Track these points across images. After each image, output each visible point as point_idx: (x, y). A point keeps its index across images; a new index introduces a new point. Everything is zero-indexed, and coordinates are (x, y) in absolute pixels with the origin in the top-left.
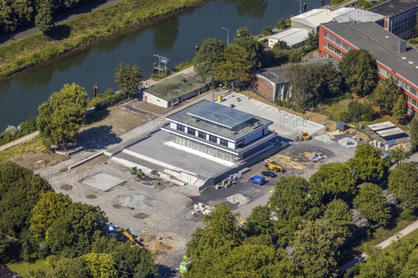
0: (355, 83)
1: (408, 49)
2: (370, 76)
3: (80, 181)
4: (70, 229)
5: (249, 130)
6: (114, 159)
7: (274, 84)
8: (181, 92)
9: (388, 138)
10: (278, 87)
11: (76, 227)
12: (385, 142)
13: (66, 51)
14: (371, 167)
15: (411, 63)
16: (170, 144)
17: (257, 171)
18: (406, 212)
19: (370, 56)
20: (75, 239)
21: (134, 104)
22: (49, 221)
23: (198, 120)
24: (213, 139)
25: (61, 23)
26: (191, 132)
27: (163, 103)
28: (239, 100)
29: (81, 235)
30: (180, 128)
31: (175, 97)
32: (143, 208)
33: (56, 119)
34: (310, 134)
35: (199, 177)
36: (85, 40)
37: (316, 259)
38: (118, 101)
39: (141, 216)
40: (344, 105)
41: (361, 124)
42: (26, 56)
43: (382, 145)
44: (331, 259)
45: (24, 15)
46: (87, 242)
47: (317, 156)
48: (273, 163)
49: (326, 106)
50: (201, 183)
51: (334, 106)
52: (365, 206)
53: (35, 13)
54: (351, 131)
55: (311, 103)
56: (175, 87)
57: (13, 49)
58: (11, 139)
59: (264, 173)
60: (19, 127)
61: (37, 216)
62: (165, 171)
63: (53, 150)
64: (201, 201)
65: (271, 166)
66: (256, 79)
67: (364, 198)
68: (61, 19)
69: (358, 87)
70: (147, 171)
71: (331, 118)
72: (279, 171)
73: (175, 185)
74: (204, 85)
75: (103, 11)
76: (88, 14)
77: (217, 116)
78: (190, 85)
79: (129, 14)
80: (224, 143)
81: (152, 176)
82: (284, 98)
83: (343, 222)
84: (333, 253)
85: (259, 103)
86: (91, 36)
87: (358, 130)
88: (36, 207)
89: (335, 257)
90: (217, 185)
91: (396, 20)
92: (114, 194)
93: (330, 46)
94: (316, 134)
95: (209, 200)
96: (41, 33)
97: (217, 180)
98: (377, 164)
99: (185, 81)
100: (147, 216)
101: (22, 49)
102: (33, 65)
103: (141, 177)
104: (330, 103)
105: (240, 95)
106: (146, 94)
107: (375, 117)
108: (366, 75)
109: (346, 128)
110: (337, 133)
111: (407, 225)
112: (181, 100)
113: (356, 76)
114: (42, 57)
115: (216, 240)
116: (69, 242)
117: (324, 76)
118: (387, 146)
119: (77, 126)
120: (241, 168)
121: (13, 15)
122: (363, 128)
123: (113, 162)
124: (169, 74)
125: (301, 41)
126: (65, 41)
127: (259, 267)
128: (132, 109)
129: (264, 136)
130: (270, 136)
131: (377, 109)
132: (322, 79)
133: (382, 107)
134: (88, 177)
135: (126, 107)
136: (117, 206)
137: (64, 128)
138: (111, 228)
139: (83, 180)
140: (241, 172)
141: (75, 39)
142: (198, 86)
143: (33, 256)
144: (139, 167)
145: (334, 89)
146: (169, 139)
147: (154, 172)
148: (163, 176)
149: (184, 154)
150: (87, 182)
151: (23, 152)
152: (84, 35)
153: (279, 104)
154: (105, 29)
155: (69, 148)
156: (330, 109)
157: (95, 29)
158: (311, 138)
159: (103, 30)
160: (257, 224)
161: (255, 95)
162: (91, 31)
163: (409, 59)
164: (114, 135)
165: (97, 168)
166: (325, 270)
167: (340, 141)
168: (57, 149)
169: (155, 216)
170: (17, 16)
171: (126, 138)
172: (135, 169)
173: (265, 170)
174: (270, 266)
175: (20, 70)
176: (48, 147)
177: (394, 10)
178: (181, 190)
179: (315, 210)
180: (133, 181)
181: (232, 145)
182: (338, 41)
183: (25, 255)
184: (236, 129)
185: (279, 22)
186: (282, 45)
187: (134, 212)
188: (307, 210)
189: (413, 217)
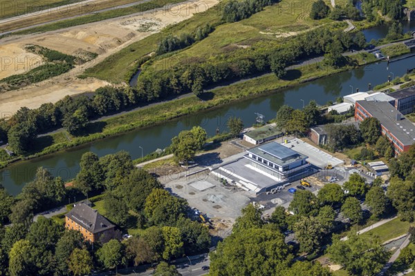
0: (367, 137)
1: (402, 119)
2: (376, 133)
3: (188, 184)
4: (165, 211)
5: (293, 161)
6: (213, 172)
7: (318, 135)
8: (266, 136)
9: (378, 171)
10: (321, 136)
11: (168, 210)
12: (376, 173)
13: (208, 107)
14: (357, 188)
15: (401, 127)
16: (248, 166)
17: (295, 186)
18: (374, 215)
19: (377, 122)
20: (167, 218)
21: (238, 141)
22: (154, 206)
23: (265, 153)
24: (271, 165)
25: (209, 91)
26: (260, 160)
27: (254, 142)
28: (298, 143)
29: (171, 215)
30: (254, 157)
31: (262, 138)
32: (220, 203)
33: (180, 147)
34: (333, 165)
35: (258, 187)
36: (222, 102)
37: (307, 240)
38: (228, 139)
39: (217, 207)
40: (359, 150)
41: (365, 162)
42: (183, 109)
43: (374, 175)
44: (315, 241)
45: (186, 85)
46: (174, 220)
47: (333, 179)
48: (305, 181)
49: (349, 150)
50: (258, 190)
51: (353, 150)
52: (347, 211)
53: (192, 84)
54: (358, 165)
55: (340, 147)
56: (264, 133)
57: (176, 105)
58: (158, 156)
59: (298, 187)
60: (164, 150)
61: (148, 202)
62: (240, 181)
63: (180, 165)
64: (255, 201)
65: (303, 183)
66: (310, 131)
67: (347, 206)
68: (210, 89)
69: (369, 140)
70: (230, 181)
71: (349, 157)
72: (307, 186)
73: (243, 190)
74: (281, 133)
75: (236, 85)
76: (227, 87)
77: (275, 151)
78: (273, 132)
79: (252, 88)
80: (277, 168)
81: (232, 184)
82: (325, 143)
83: (329, 219)
84: (317, 237)
85: (309, 145)
86: (226, 100)
87: (363, 165)
88: (148, 197)
89: (319, 239)
90: (268, 191)
91: (402, 101)
92: (205, 193)
93: (360, 114)
94: (337, 166)
95: (260, 200)
96: (195, 96)
97: (268, 189)
98: (360, 186)
99: (270, 130)
100: (220, 207)
101: (182, 104)
102: (186, 114)
103: (225, 183)
104: (351, 148)
105: (299, 140)
106: (245, 136)
107: (375, 158)
108: (374, 132)
109: (356, 163)
110: (350, 166)
111: (373, 224)
112: (265, 141)
113: (367, 133)
114: (193, 110)
115: (247, 224)
116: (164, 219)
117: (348, 132)
118: (376, 176)
119: (193, 152)
120: (285, 183)
121: (179, 84)
122: (366, 164)
123: (212, 174)
124: (264, 125)
125: (346, 110)
126: (210, 101)
127: (260, 242)
128: (235, 144)
129: (302, 164)
130: (307, 165)
131: (376, 153)
132: (346, 134)
133: (380, 152)
134: (194, 182)
135: (232, 142)
136: (205, 200)
137: (185, 152)
138: (196, 213)
139: (191, 183)
140: (284, 185)
141: (216, 101)
142: (277, 133)
143: (145, 226)
144: (225, 178)
145: (354, 140)
146: (248, 163)
147: (233, 182)
148: (238, 184)
149: (254, 172)
150: (192, 185)
151: (163, 164)
152: (222, 99)
153: (321, 147)
154: (236, 96)
155: (189, 164)
156: (350, 152)
157: (230, 96)
158: (333, 168)
159: (234, 97)
160: (277, 217)
161: (309, 140)
162: (227, 97)
163: (401, 125)
164: (219, 159)
165: (202, 177)
166: (311, 247)
167: (350, 171)
168: (183, 165)
169: (225, 208)
170: (182, 85)
171: (225, 161)
172: (222, 179)
173: (299, 185)
174: (267, 242)
175: (178, 117)
176: (177, 162)
177: (402, 95)
178: (246, 193)
179: (315, 211)
180: (219, 186)
181: (281, 169)
182: (364, 112)
183: (139, 225)
184: (284, 160)
185: (338, 98)
186: (334, 112)
187: (214, 205)
188: (310, 210)
189: (378, 219)
